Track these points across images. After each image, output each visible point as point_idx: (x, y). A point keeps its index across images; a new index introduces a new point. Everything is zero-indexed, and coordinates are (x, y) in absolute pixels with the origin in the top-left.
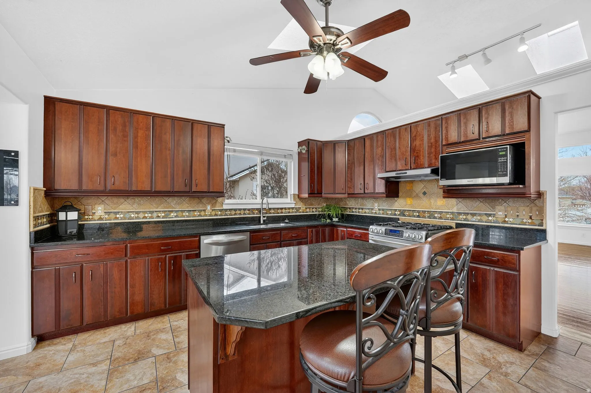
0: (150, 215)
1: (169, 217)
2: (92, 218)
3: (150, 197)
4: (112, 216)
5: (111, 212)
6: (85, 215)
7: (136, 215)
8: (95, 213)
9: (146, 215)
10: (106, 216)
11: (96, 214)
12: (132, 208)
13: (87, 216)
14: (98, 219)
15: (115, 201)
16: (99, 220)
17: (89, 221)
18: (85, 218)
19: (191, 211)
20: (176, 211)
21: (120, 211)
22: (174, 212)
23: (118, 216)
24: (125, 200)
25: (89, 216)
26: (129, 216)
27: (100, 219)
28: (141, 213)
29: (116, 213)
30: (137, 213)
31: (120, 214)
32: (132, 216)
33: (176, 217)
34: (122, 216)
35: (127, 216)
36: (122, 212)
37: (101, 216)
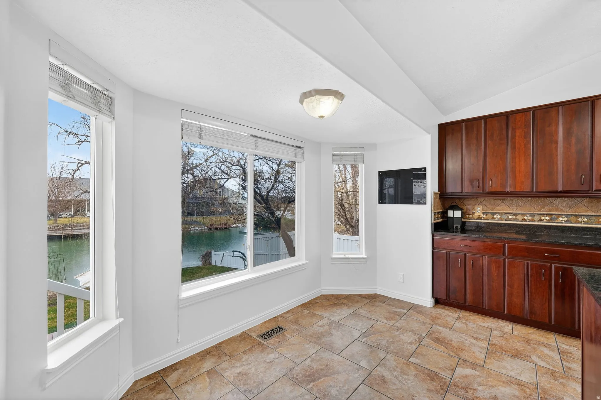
0: (530, 218)
1: (555, 221)
2: (472, 217)
3: (530, 199)
4: (490, 216)
5: (489, 213)
6: (467, 214)
7: (514, 217)
8: (474, 212)
9: (526, 218)
10: (484, 216)
11: (476, 214)
12: (508, 209)
13: (468, 215)
14: (477, 218)
15: (492, 203)
17: (470, 219)
18: (466, 217)
19: (592, 216)
20: (566, 216)
21: (497, 212)
22: (563, 216)
23: (495, 216)
24: (503, 202)
25: (470, 215)
26: (506, 217)
27: (479, 218)
28: (520, 215)
30: (515, 215)
31: (497, 214)
32: (510, 217)
33: (566, 222)
34: (499, 217)
35: (505, 217)
36: (499, 213)
37: (480, 215)
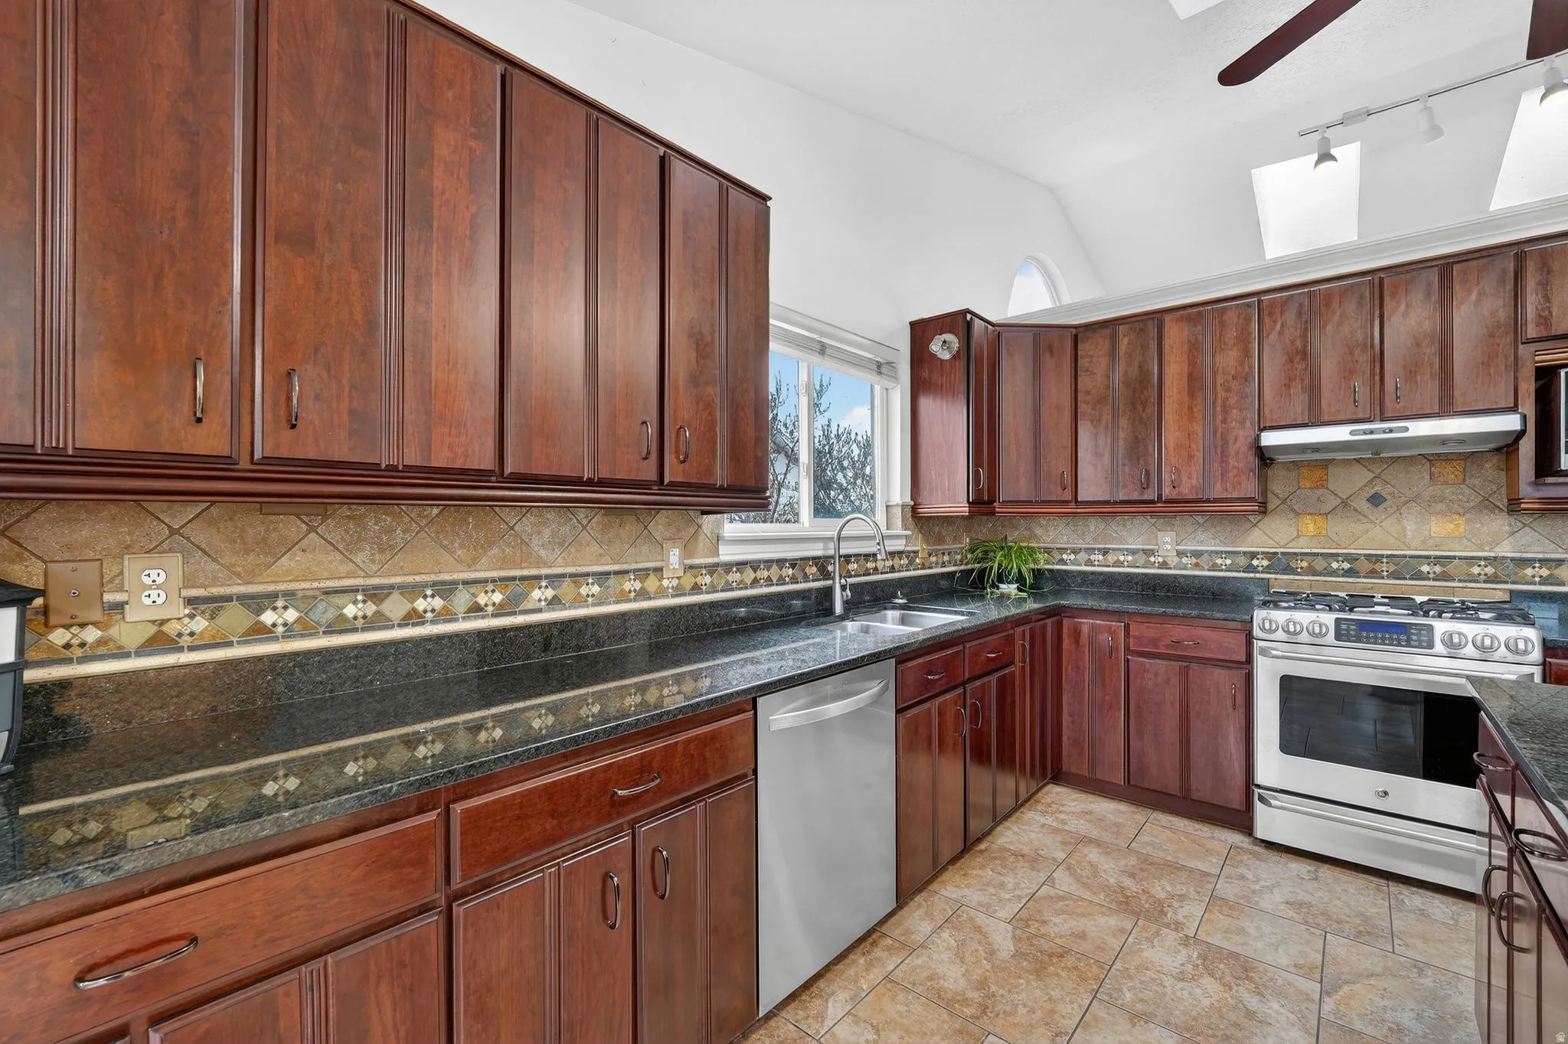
0: (438, 603)
1: (521, 608)
2: (101, 642)
3: (435, 511)
4: (235, 618)
5: (228, 599)
6: (53, 621)
7: (371, 609)
8: (120, 607)
9: (421, 604)
10: (200, 624)
11: (131, 614)
12: (343, 569)
13: (68, 627)
14: (143, 646)
15: (251, 532)
16: (145, 649)
17: (83, 660)
18: (51, 647)
19: (609, 574)
20: (553, 579)
21: (282, 587)
22: (543, 583)
23: (268, 617)
24: (312, 529)
26: (331, 614)
27: (160, 641)
28: (396, 596)
29: (258, 603)
30: (376, 594)
31: (280, 603)
32: (350, 611)
33: (554, 602)
34: (291, 615)
35: (323, 613)
36: (290, 595)
37: (163, 622)
